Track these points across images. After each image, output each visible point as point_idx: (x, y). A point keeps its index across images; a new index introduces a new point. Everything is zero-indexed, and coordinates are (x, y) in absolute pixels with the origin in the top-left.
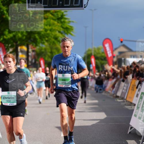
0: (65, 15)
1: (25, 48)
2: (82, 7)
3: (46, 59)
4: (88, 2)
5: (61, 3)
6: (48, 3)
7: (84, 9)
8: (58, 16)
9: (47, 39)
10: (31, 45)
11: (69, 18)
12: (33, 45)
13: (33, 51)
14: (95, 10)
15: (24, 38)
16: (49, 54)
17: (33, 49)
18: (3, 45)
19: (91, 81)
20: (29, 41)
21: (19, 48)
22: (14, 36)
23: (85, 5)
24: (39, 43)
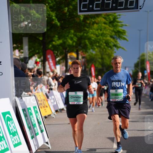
0: (117, 18)
1: (74, 55)
2: (137, 8)
3: (97, 66)
4: (144, 3)
5: (114, 5)
6: (100, 6)
7: (139, 11)
8: (110, 20)
9: (98, 45)
10: (81, 51)
11: (122, 21)
12: (83, 52)
13: (83, 58)
14: (150, 11)
15: (74, 44)
16: (100, 60)
17: (83, 56)
18: (52, 52)
19: (145, 88)
20: (79, 47)
21: (69, 55)
22: (64, 43)
23: (140, 6)
24: (89, 49)
